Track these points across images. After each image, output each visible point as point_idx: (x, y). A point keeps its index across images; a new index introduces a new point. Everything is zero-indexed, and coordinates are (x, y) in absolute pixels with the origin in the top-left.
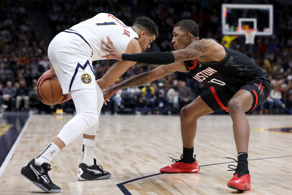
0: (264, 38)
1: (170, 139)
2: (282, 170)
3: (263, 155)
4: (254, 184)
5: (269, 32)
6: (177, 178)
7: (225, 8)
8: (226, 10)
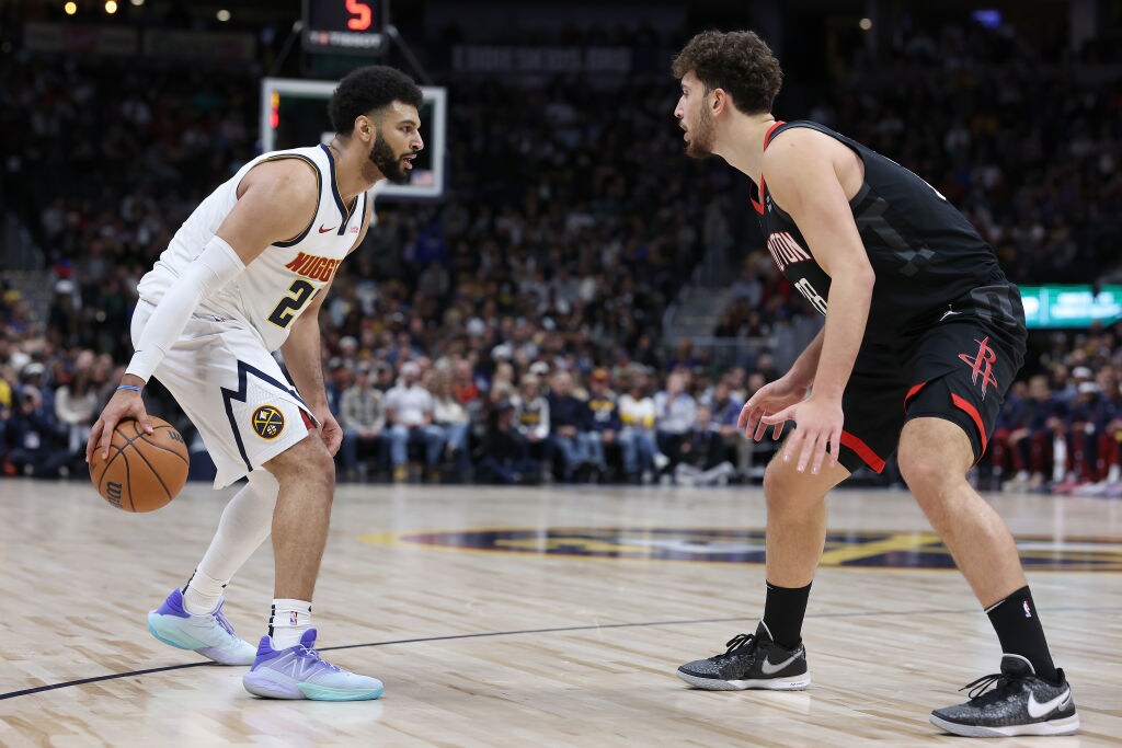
0: (414, 205)
1: (53, 567)
2: (451, 686)
3: (387, 629)
4: (346, 734)
5: (431, 185)
6: (62, 714)
7: (273, 91)
8: (278, 101)
